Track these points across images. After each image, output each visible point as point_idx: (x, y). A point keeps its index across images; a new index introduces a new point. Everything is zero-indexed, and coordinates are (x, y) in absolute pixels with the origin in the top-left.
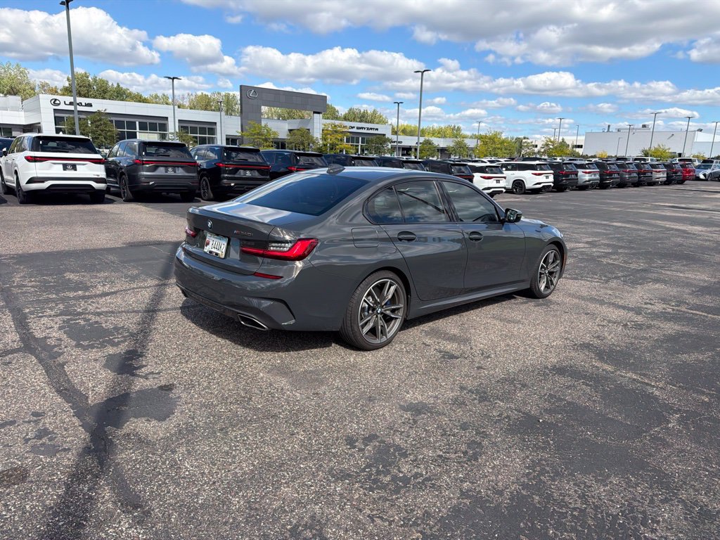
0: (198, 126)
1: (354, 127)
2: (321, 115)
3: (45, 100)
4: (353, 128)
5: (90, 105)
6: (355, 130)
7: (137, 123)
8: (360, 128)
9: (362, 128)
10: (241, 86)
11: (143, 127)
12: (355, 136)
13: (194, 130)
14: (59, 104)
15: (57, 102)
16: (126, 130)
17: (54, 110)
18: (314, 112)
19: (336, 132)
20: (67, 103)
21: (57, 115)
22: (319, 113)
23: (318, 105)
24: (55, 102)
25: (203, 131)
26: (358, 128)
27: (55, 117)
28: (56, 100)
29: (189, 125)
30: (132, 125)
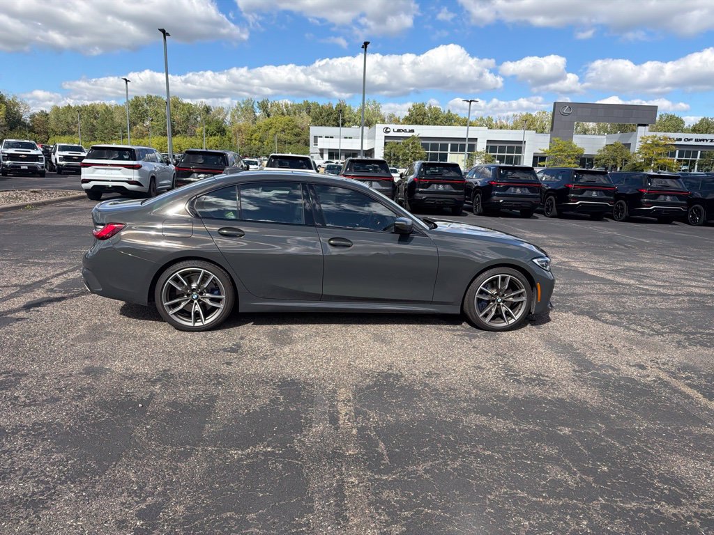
0: (507, 145)
1: (691, 139)
2: (647, 127)
3: (379, 128)
4: (689, 140)
5: (413, 131)
6: (692, 143)
7: (450, 145)
8: (700, 140)
9: (703, 140)
10: (555, 103)
11: (454, 149)
12: (692, 150)
13: (502, 150)
14: (389, 132)
15: (388, 130)
16: (439, 152)
17: (385, 137)
18: (639, 125)
19: (657, 145)
20: (396, 130)
21: (387, 141)
22: (645, 125)
23: (645, 116)
24: (386, 130)
25: (511, 150)
26: (696, 140)
27: (385, 143)
28: (387, 128)
29: (498, 145)
30: (444, 147)
